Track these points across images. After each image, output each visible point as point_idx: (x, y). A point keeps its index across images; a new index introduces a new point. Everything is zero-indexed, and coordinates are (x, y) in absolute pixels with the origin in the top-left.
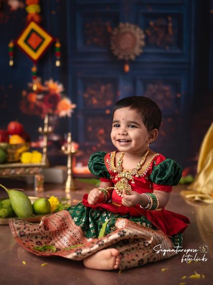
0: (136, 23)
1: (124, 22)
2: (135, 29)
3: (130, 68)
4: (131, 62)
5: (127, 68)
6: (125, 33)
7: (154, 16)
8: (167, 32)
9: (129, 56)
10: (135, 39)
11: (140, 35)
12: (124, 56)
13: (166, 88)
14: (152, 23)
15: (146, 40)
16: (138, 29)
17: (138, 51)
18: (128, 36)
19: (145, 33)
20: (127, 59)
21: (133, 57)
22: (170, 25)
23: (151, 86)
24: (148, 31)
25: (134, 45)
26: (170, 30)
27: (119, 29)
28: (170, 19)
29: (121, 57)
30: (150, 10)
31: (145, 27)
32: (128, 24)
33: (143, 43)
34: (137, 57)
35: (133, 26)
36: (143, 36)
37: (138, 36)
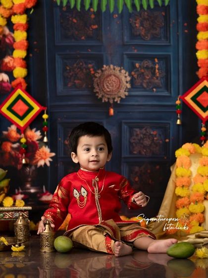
0: (121, 65)
1: (108, 64)
2: (120, 71)
3: (114, 112)
4: (115, 105)
5: (112, 111)
7: (140, 58)
8: (154, 74)
9: (114, 99)
10: (120, 81)
11: (126, 77)
12: (109, 99)
13: (154, 132)
14: (137, 65)
15: (132, 82)
16: (123, 71)
17: (123, 93)
18: (113, 77)
19: (130, 75)
20: (111, 102)
21: (118, 100)
22: (157, 67)
23: (137, 130)
24: (133, 73)
25: (119, 88)
26: (157, 71)
27: (103, 71)
28: (156, 60)
29: (105, 100)
30: (135, 52)
31: (131, 69)
32: (112, 66)
33: (129, 86)
34: (122, 99)
35: (118, 68)
36: (129, 79)
37: (123, 79)
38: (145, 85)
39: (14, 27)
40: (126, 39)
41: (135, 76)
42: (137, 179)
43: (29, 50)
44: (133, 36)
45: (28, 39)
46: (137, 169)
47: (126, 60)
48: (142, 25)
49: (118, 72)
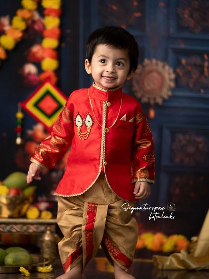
0: (165, 60)
1: (150, 58)
2: (163, 67)
3: (156, 114)
4: (157, 106)
5: (152, 113)
6: (151, 72)
7: (187, 53)
8: (202, 72)
9: (155, 99)
10: (163, 78)
11: (169, 74)
12: (149, 99)
13: (199, 139)
14: (183, 61)
15: (177, 80)
16: (167, 67)
17: (166, 93)
18: (155, 75)
19: (175, 72)
20: (152, 102)
21: (159, 101)
22: (206, 64)
23: (180, 136)
24: (178, 70)
25: (161, 86)
26: (206, 69)
27: (144, 66)
28: (206, 57)
29: (145, 100)
30: (182, 46)
31: (176, 65)
32: (154, 61)
33: (172, 84)
34: (164, 100)
35: (160, 64)
36: (173, 76)
37: (166, 76)
38: (191, 85)
39: (46, 12)
40: (172, 30)
41: (181, 74)
42: (177, 191)
43: (61, 39)
44: (180, 28)
45: (61, 26)
46: (178, 180)
47: (171, 55)
48: (191, 16)
49: (160, 68)
